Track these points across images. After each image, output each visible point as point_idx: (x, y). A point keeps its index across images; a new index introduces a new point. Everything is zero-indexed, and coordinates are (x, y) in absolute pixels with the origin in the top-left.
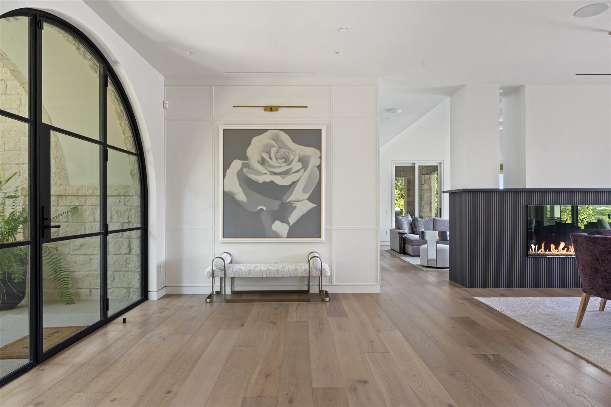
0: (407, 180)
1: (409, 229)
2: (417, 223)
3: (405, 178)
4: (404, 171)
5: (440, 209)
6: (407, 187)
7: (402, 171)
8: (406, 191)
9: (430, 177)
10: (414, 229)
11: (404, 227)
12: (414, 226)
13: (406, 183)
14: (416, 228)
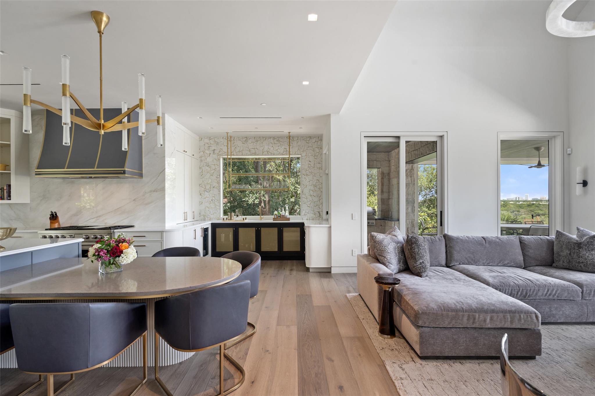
0: (381, 172)
1: (399, 262)
2: (416, 250)
3: (379, 170)
4: (377, 161)
5: (441, 212)
6: (381, 181)
7: (375, 161)
8: (380, 186)
9: (412, 167)
10: (410, 263)
11: (388, 257)
12: (412, 255)
13: (380, 175)
14: (415, 260)
